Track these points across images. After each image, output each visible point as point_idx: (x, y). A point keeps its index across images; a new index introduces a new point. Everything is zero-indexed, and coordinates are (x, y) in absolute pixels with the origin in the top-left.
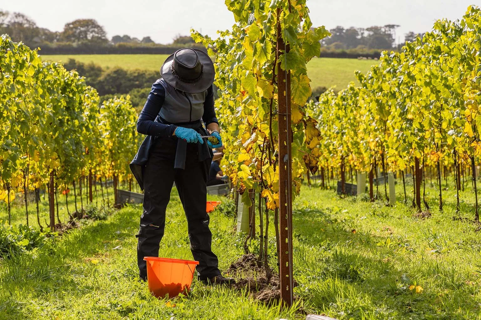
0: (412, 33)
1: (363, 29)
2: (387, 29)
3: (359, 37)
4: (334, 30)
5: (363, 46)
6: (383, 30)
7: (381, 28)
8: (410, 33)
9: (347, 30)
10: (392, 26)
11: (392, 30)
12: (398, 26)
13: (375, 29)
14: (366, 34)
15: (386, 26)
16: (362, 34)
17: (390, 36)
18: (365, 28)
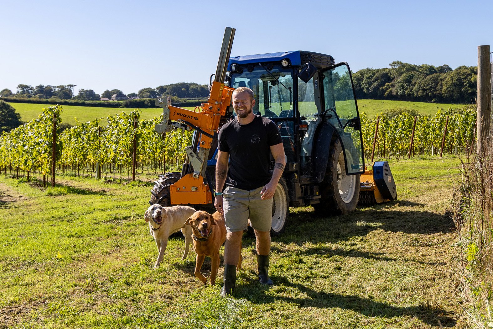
0: (83, 90)
1: (55, 87)
2: (69, 87)
3: (53, 91)
4: (38, 87)
5: (55, 96)
6: (67, 87)
7: (65, 86)
8: (82, 89)
9: (46, 87)
10: (72, 86)
11: (72, 88)
12: (75, 85)
13: (62, 88)
14: (57, 89)
15: (69, 85)
16: (55, 89)
17: (70, 91)
18: (56, 86)
